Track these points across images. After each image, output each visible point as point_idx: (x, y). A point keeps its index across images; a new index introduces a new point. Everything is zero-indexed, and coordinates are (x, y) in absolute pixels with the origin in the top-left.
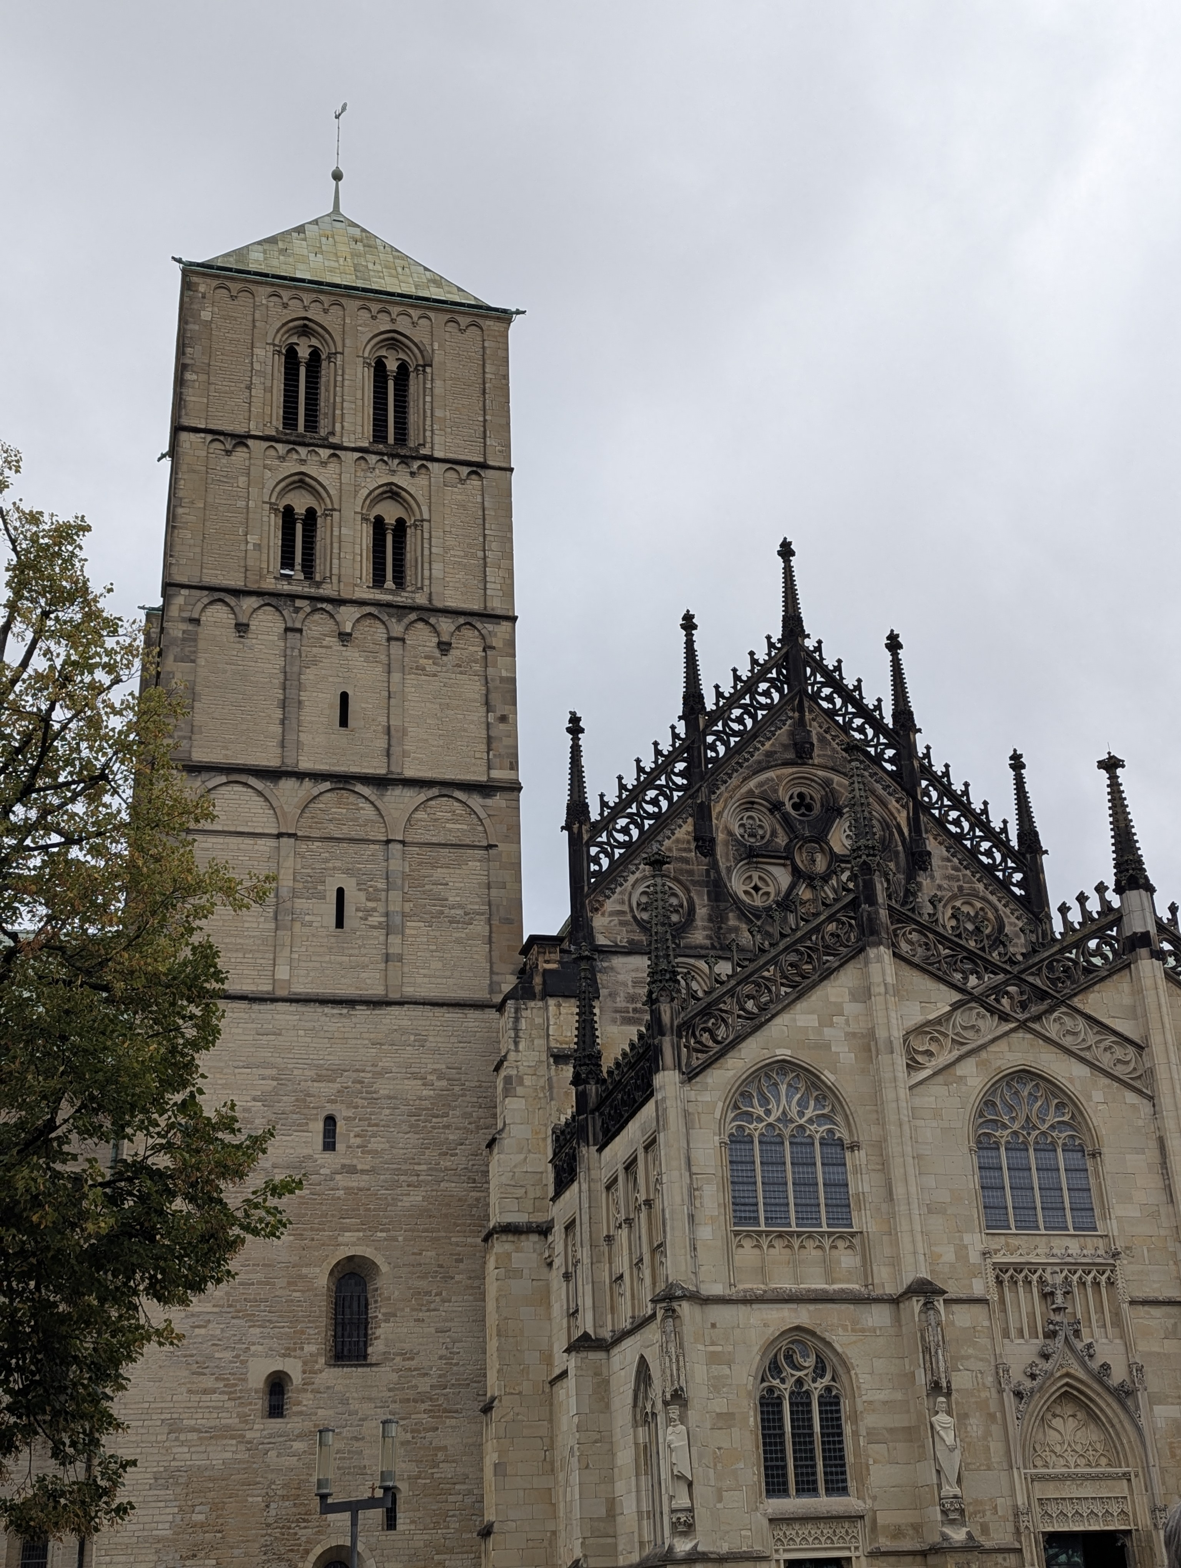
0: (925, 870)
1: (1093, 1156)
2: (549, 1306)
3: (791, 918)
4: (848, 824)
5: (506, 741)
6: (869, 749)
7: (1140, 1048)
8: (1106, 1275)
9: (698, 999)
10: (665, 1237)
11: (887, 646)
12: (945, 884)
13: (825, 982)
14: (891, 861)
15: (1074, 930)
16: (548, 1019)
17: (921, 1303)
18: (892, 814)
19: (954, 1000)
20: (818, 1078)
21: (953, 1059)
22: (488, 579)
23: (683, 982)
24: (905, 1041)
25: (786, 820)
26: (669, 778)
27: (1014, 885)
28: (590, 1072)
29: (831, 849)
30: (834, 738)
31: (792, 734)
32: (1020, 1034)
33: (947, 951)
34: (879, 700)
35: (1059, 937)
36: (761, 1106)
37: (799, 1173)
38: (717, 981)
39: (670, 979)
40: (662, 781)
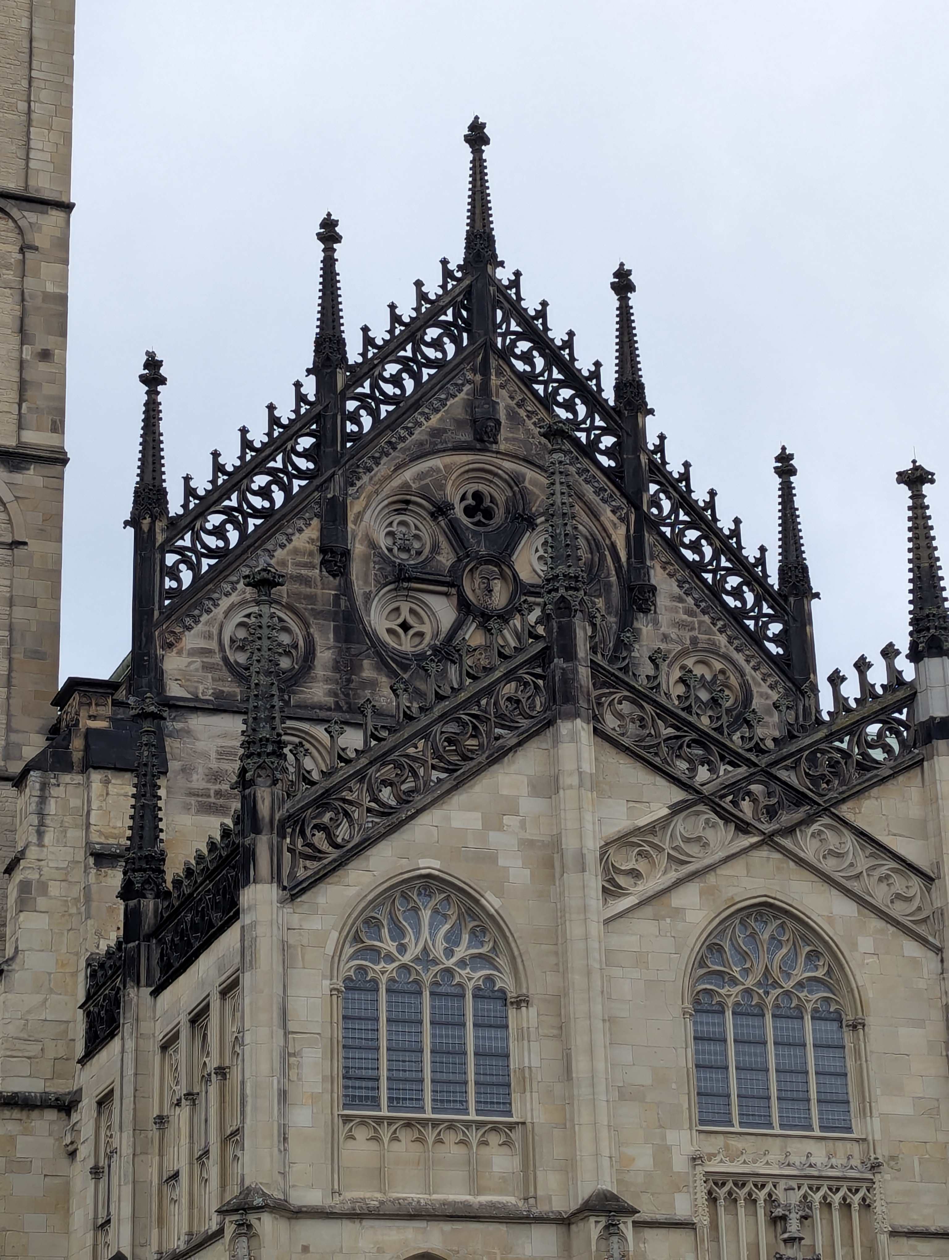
0: (646, 611)
1: (854, 1027)
2: (67, 1213)
3: (453, 671)
4: (542, 540)
5: (48, 389)
6: (579, 434)
7: (928, 879)
8: (860, 1195)
9: (312, 783)
10: (243, 1121)
11: (613, 286)
12: (673, 633)
13: (496, 766)
14: (600, 596)
15: (848, 710)
16: (89, 802)
17: (601, 1226)
18: (605, 530)
19: (675, 800)
20: (477, 902)
21: (669, 883)
22: (33, 144)
23: (291, 757)
24: (602, 855)
25: (454, 528)
26: (287, 460)
27: (770, 640)
28: (147, 881)
29: (515, 576)
30: (530, 415)
31: (470, 406)
32: (764, 852)
33: (670, 730)
34: (598, 364)
35: (826, 718)
36: (393, 939)
37: (441, 1036)
38: (340, 757)
39: (273, 753)
40: (278, 463)
